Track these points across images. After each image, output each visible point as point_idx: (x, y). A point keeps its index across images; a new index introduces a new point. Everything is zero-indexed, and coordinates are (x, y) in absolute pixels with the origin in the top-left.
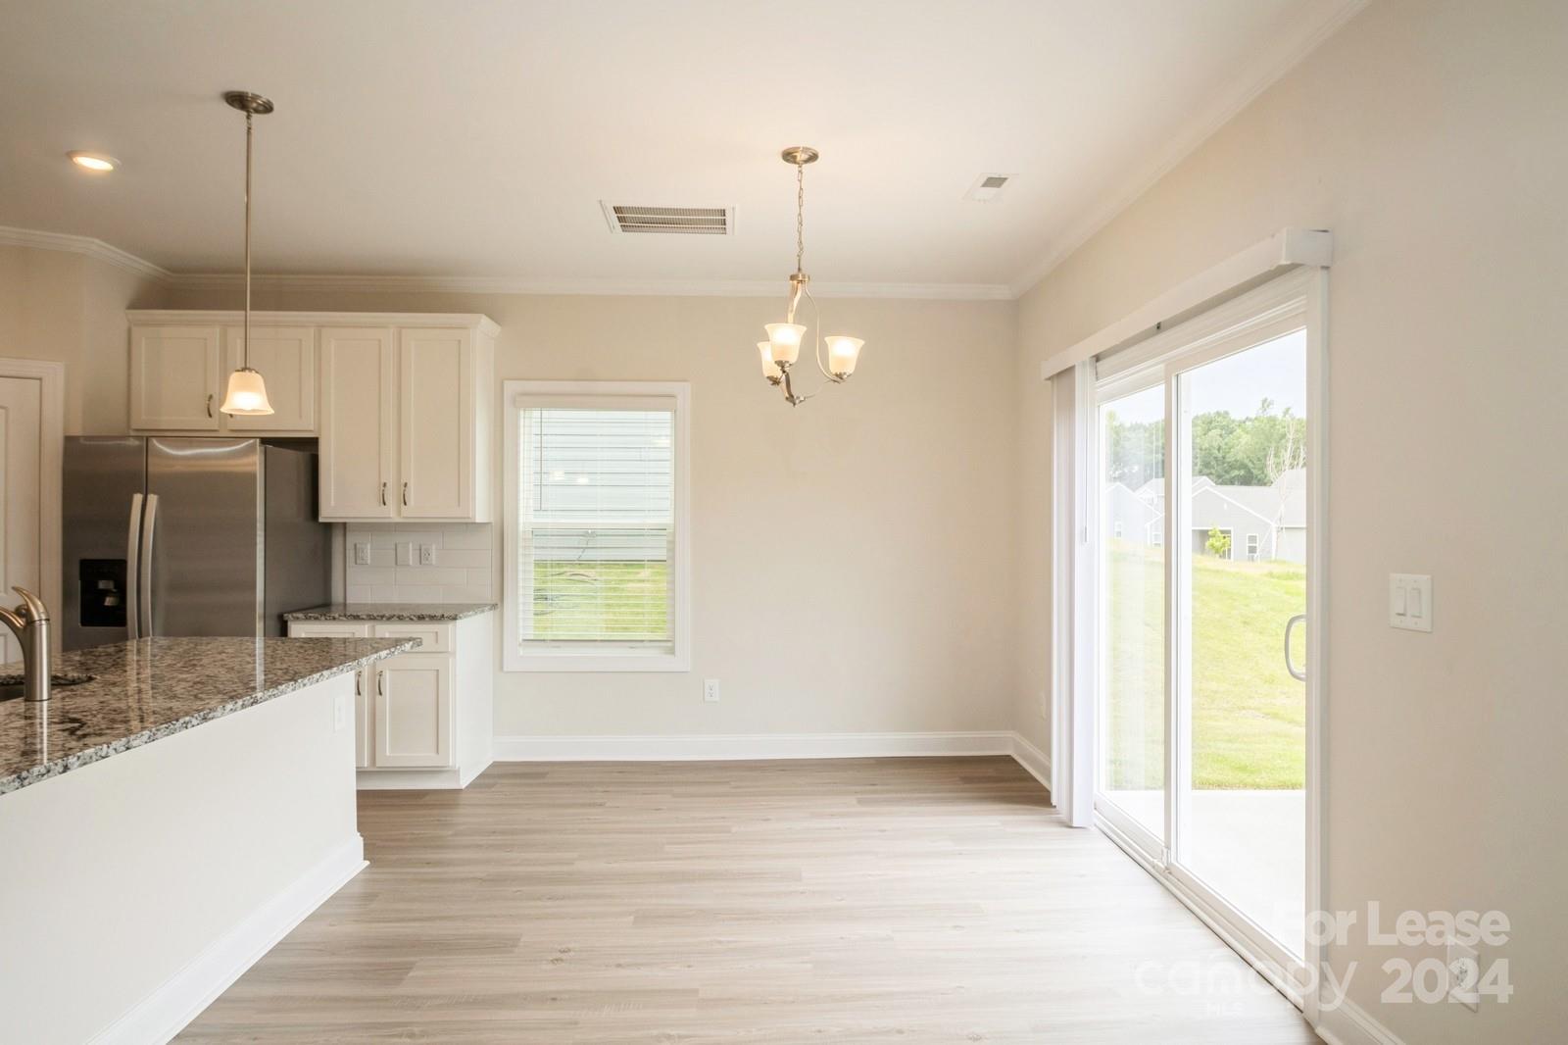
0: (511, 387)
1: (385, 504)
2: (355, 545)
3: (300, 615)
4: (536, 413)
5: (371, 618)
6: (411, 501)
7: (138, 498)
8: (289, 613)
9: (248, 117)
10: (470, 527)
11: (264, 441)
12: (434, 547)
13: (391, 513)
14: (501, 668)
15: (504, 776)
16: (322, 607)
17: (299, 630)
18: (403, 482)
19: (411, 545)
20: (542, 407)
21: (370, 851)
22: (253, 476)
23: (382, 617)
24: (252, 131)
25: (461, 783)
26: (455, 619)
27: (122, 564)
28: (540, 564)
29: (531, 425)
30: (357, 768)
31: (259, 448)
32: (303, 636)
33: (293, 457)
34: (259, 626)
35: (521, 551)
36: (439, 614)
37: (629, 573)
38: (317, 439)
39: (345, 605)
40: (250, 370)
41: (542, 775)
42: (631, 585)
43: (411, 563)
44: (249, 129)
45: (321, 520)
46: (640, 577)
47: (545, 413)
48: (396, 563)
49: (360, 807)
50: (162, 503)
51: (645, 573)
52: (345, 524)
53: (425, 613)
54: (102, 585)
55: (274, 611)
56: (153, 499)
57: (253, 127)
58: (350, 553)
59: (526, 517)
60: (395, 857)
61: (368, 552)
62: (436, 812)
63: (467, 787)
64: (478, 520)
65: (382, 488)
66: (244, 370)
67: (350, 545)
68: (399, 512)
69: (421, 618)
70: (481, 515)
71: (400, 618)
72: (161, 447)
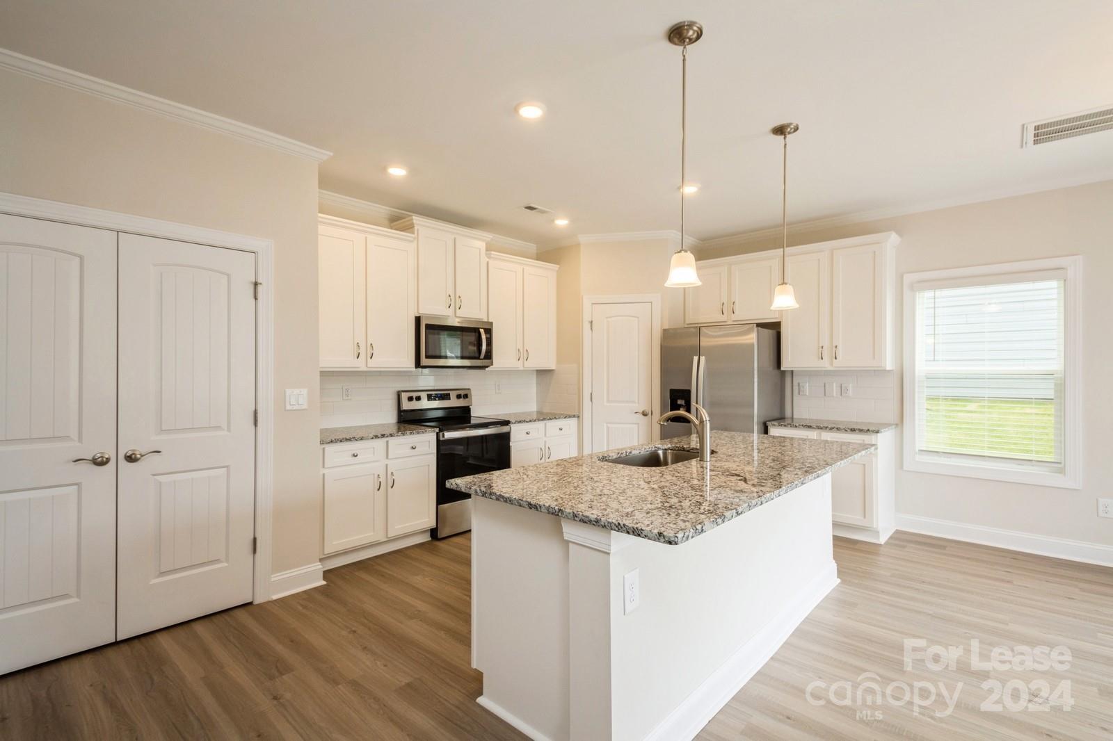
0: (908, 278)
1: (822, 359)
2: (799, 384)
3: (776, 423)
4: (929, 294)
5: (819, 428)
6: (840, 356)
7: (696, 358)
8: (769, 421)
9: (785, 138)
10: (880, 373)
11: (759, 325)
12: (851, 385)
13: (826, 364)
14: (902, 467)
15: (902, 539)
16: (781, 419)
17: (774, 431)
18: (834, 345)
19: (834, 384)
20: (934, 288)
21: (840, 573)
22: (753, 345)
23: (827, 428)
24: (787, 146)
25: (881, 540)
26: (877, 432)
27: (689, 392)
28: (929, 398)
29: (924, 301)
30: (833, 521)
31: (755, 329)
32: (777, 435)
33: (768, 333)
34: (756, 428)
35: (917, 390)
36: (866, 428)
37: (956, 405)
38: (780, 322)
39: (792, 418)
40: (786, 284)
41: (944, 547)
42: (960, 414)
43: (835, 394)
44: (785, 144)
45: (782, 369)
46: (968, 408)
47: (938, 293)
48: (825, 395)
49: (835, 546)
50: (707, 361)
51: (972, 406)
52: (792, 371)
53: (856, 427)
54: (679, 402)
55: (762, 420)
56: (703, 359)
57: (787, 143)
58: (796, 388)
59: (922, 366)
60: (857, 581)
61: (807, 388)
62: (870, 556)
63: (885, 543)
64: (888, 369)
65: (821, 349)
66: (782, 284)
67: (795, 383)
68: (832, 364)
69: (853, 430)
70: (889, 364)
71: (838, 429)
72: (707, 332)
